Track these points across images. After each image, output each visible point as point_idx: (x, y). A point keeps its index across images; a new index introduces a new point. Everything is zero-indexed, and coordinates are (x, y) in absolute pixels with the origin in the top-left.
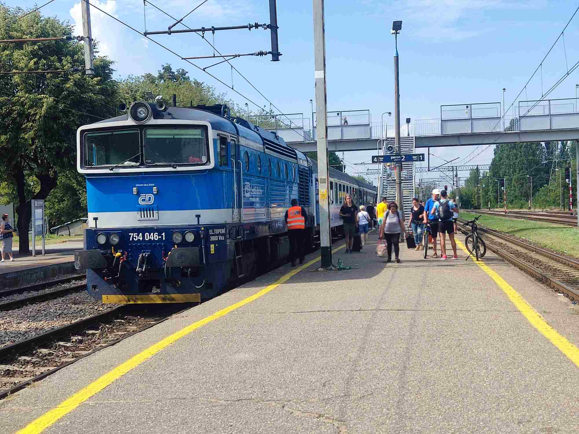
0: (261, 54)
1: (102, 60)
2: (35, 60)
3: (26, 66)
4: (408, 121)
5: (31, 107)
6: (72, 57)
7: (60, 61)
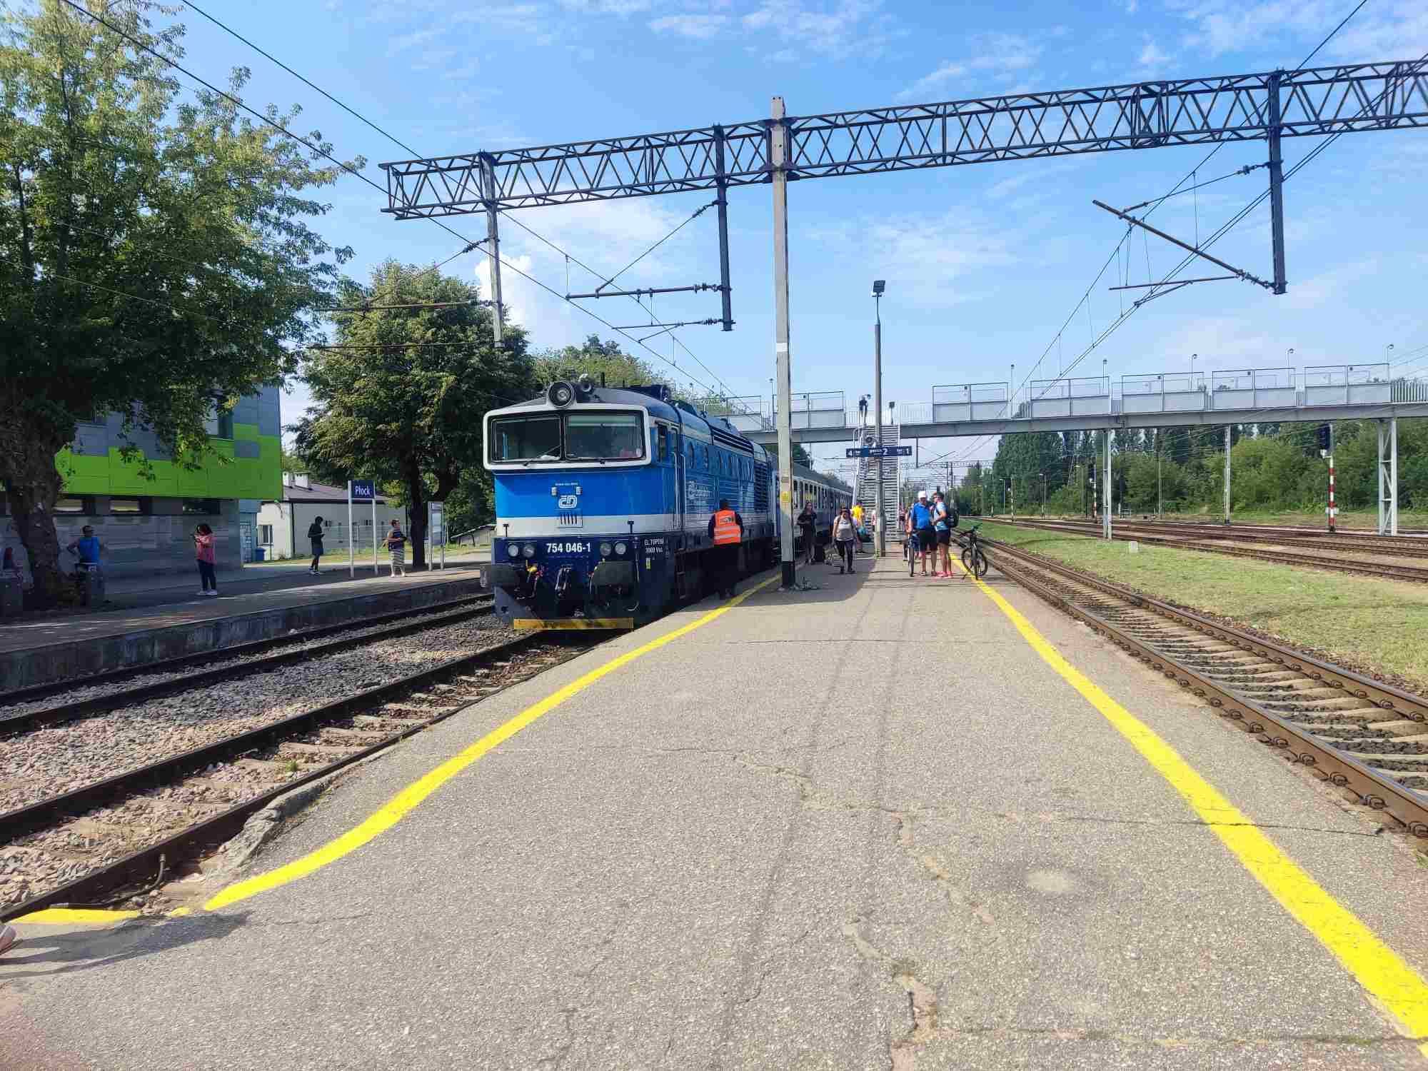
0: (710, 322)
1: (515, 330)
2: (434, 329)
3: (423, 337)
4: (892, 405)
5: (428, 388)
6: (479, 326)
7: (464, 331)
